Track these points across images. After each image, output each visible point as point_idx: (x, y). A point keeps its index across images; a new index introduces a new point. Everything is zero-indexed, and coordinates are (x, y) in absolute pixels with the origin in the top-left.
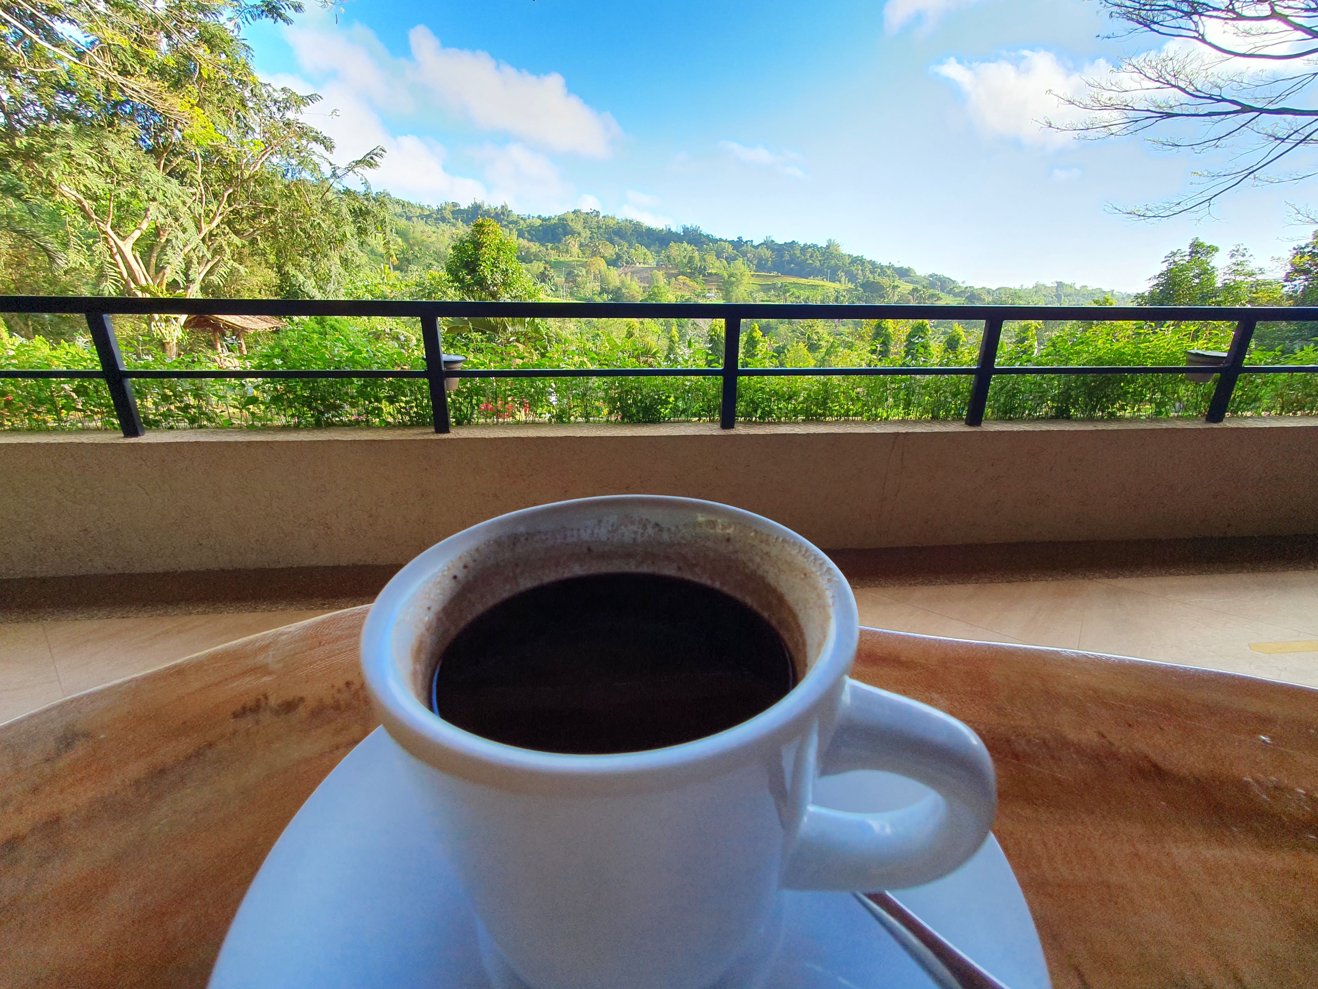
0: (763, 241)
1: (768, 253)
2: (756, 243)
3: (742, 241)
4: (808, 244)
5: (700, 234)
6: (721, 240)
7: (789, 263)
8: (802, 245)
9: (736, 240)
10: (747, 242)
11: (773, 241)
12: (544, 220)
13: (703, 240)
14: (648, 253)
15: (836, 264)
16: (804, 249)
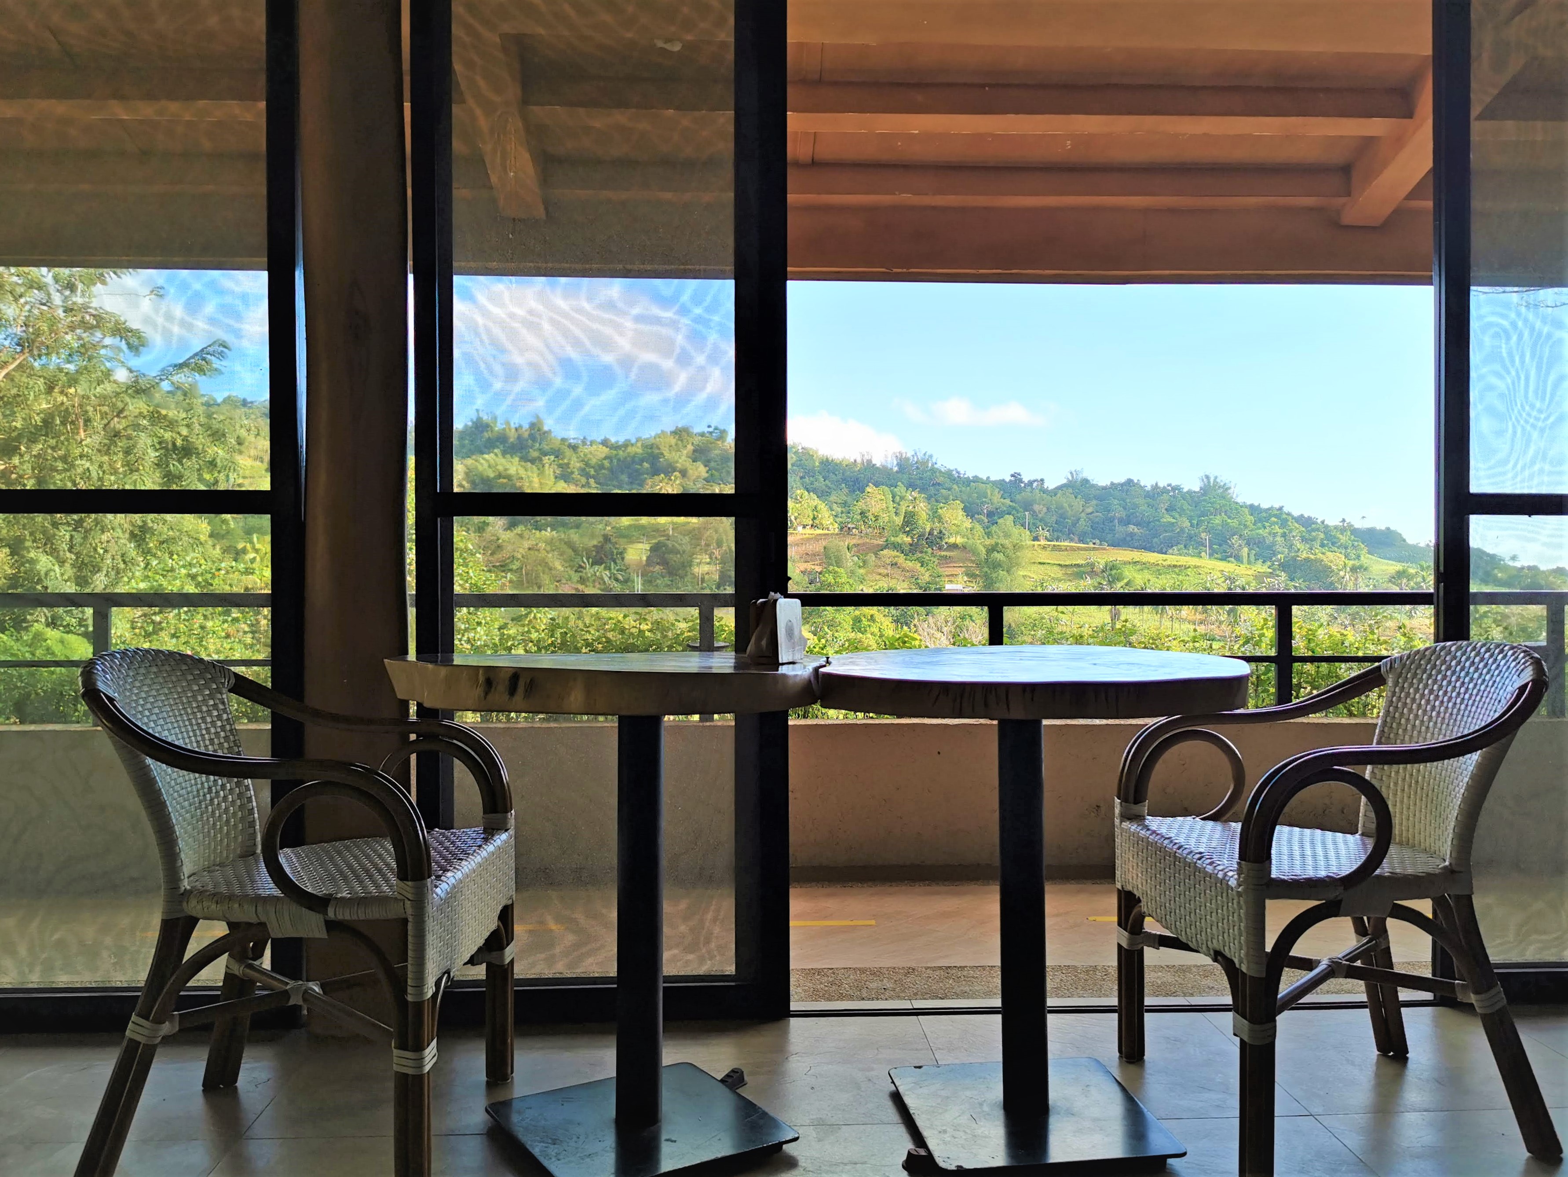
0: (1065, 481)
1: (1078, 504)
2: (1050, 485)
3: (1021, 481)
4: (1161, 485)
5: (934, 471)
6: (976, 479)
7: (1126, 522)
8: (1149, 488)
9: (1008, 478)
10: (1031, 483)
11: (1086, 481)
12: (616, 447)
13: (941, 480)
14: (822, 506)
15: (1224, 524)
16: (1156, 492)
